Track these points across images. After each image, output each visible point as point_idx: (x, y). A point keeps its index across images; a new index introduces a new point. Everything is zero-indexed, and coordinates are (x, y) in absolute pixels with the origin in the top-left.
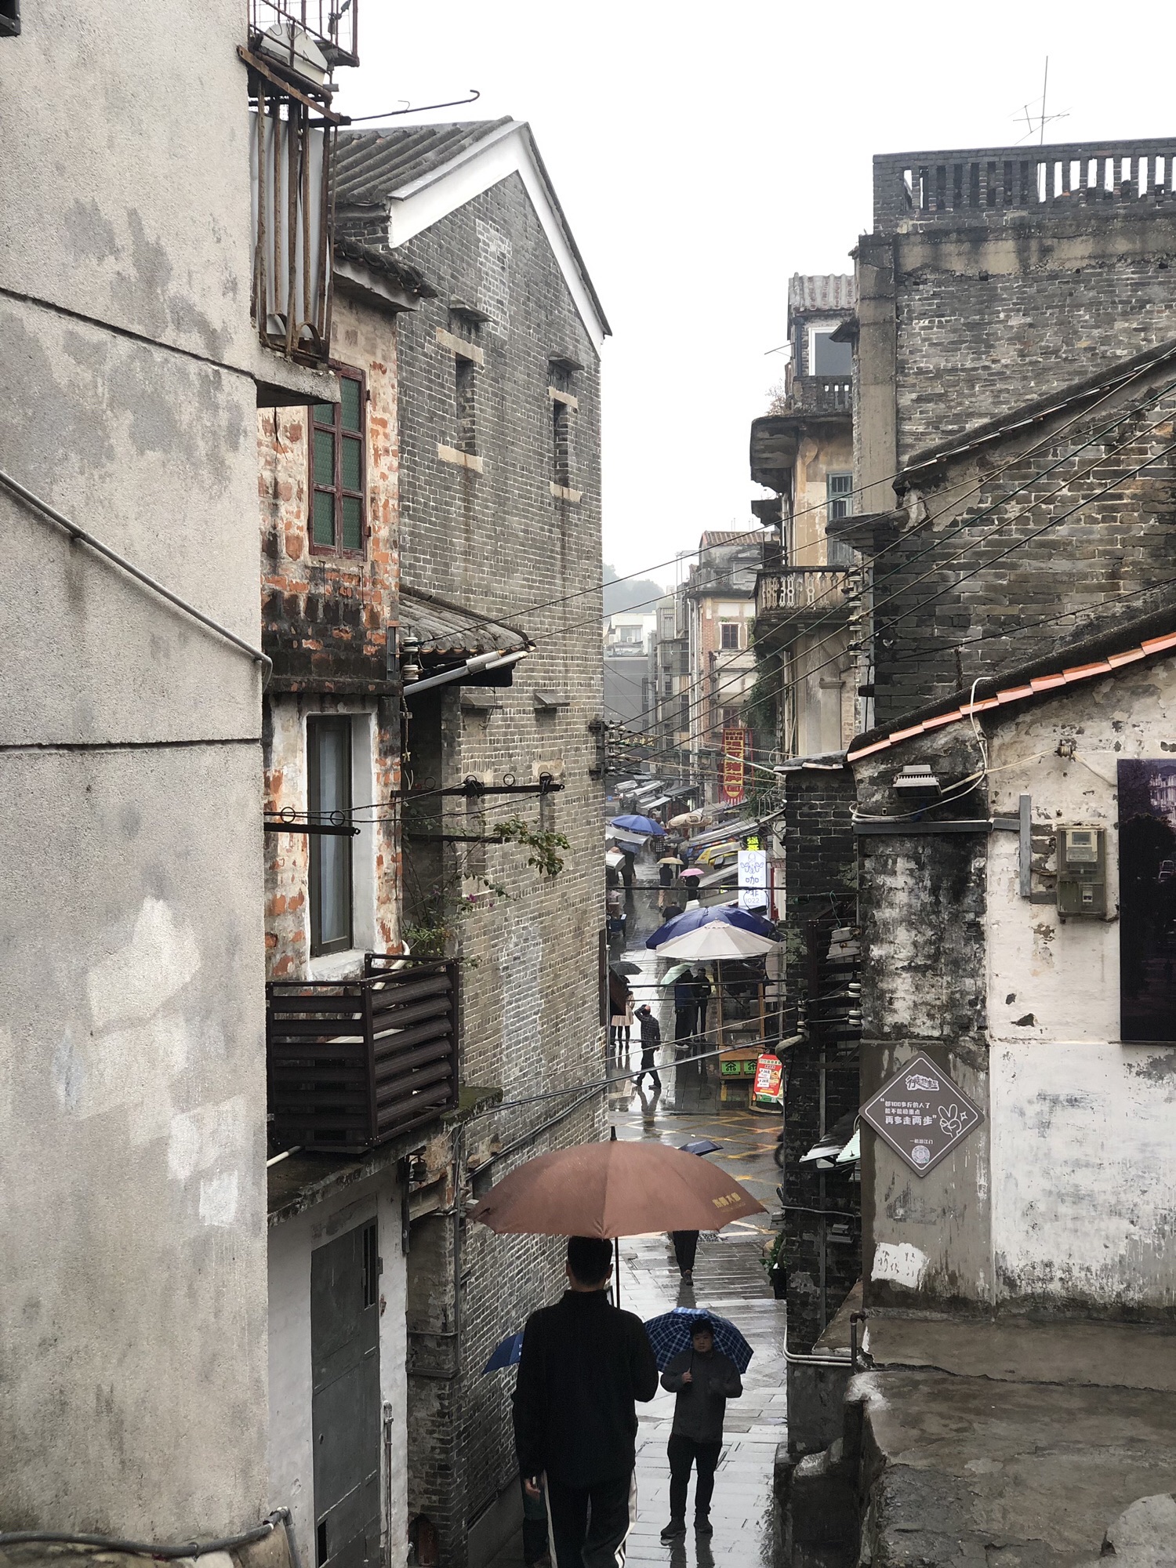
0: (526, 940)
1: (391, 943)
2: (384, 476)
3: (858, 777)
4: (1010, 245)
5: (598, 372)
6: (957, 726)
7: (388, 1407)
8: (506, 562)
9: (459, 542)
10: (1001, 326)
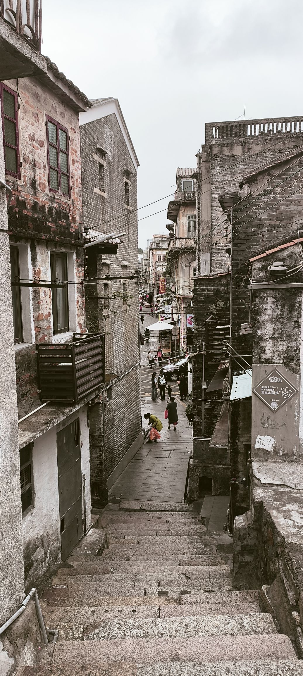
0: (120, 326)
1: (82, 329)
2: (76, 170)
3: (254, 267)
4: (240, 147)
5: (136, 176)
6: (293, 247)
7: (84, 475)
8: (113, 224)
9: (101, 217)
10: (237, 169)
